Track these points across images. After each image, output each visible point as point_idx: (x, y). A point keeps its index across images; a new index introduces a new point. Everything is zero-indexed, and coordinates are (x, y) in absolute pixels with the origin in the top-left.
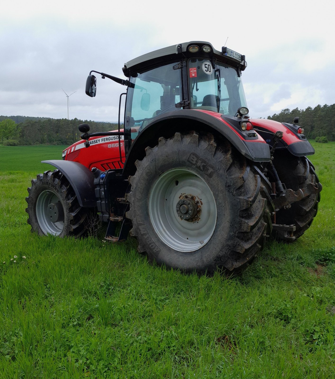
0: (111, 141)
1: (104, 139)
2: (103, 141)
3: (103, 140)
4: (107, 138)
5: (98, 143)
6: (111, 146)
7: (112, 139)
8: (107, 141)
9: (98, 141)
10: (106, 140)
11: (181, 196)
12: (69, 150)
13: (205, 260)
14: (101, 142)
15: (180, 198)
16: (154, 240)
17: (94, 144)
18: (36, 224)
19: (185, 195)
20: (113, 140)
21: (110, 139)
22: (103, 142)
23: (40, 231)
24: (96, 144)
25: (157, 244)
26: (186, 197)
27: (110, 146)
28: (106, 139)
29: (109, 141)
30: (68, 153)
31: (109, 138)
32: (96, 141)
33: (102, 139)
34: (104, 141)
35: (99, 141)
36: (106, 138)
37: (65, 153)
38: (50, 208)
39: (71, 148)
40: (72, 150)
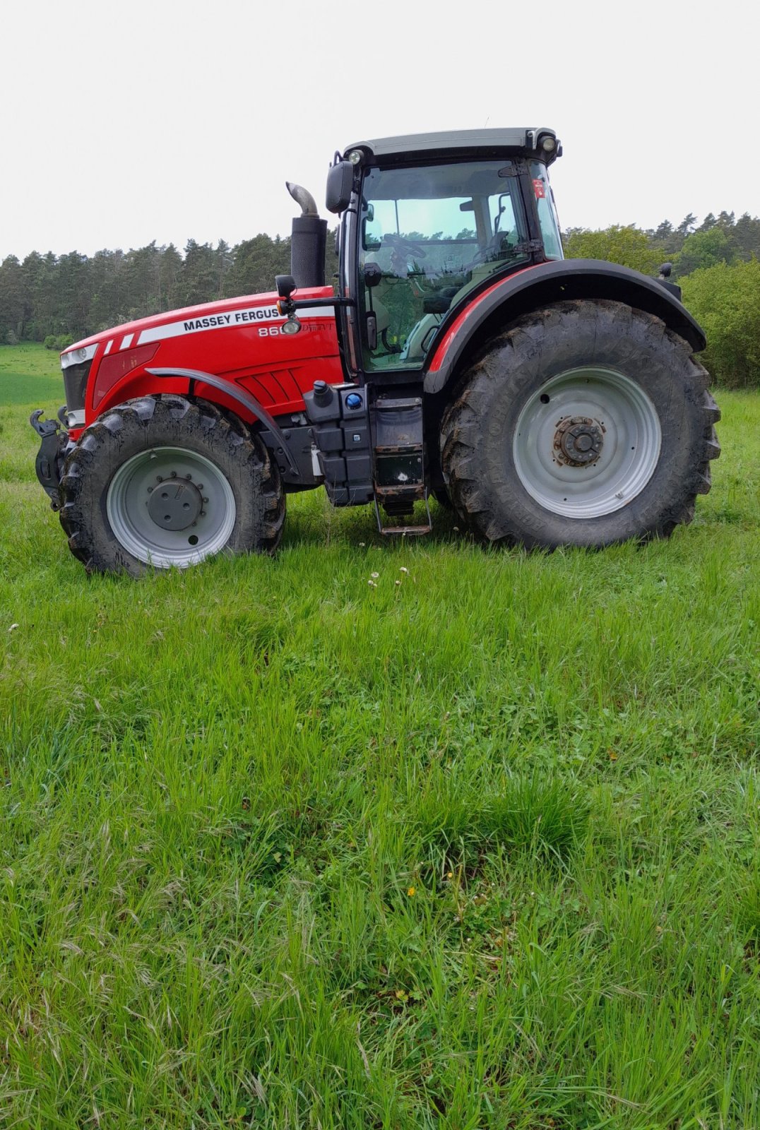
0: (264, 319)
1: (243, 314)
2: (241, 320)
3: (241, 316)
4: (253, 313)
5: (226, 324)
6: (268, 331)
7: (268, 315)
8: (253, 321)
9: (224, 319)
10: (248, 318)
11: (560, 422)
12: (110, 344)
13: (642, 520)
14: (233, 322)
15: (557, 426)
16: (529, 508)
17: (211, 327)
18: (112, 544)
19: (569, 419)
20: (270, 316)
21: (262, 315)
22: (241, 322)
23: (130, 561)
24: (218, 326)
25: (537, 515)
26: (573, 424)
27: (262, 333)
28: (248, 315)
29: (258, 320)
30: (107, 351)
31: (258, 312)
32: (216, 320)
33: (236, 315)
34: (244, 320)
35: (228, 319)
36: (250, 313)
37: (90, 353)
38: (165, 495)
39: (118, 338)
40: (126, 343)
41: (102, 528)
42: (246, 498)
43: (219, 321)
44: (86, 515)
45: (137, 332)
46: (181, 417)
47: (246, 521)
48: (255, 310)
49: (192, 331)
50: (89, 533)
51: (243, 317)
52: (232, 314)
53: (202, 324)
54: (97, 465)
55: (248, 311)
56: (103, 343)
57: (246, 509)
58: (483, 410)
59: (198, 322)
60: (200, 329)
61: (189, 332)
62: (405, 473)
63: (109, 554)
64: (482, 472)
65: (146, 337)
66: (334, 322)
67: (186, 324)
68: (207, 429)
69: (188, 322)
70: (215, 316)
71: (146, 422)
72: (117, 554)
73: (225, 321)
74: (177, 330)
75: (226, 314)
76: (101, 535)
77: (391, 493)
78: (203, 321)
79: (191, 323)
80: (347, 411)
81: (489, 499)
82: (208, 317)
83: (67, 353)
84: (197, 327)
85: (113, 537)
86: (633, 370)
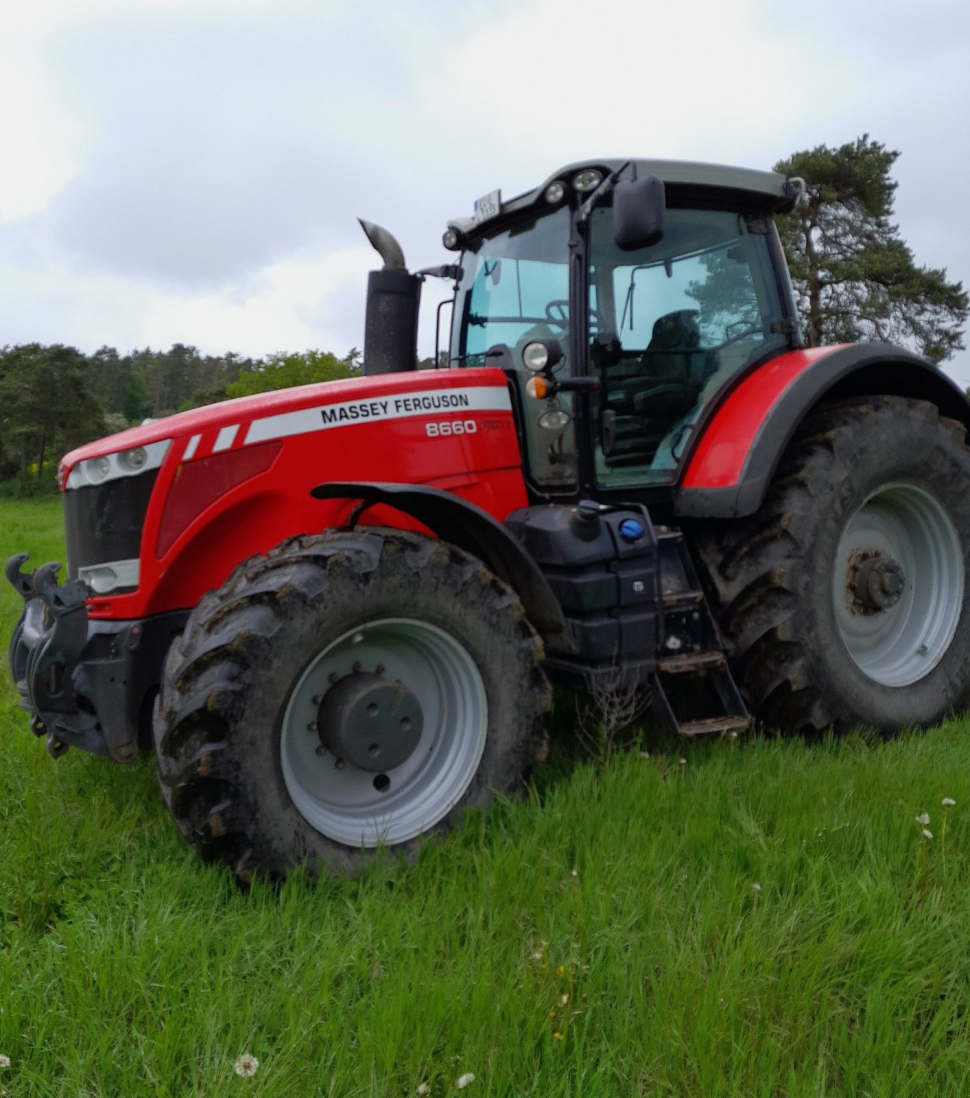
0: (433, 410)
1: (405, 401)
2: (402, 409)
3: (402, 404)
4: (418, 400)
5: (382, 416)
6: (438, 429)
7: (437, 404)
8: (418, 412)
9: (379, 406)
10: (412, 407)
11: (852, 556)
12: (195, 441)
14: (392, 413)
17: (361, 420)
19: (861, 552)
20: (439, 406)
21: (429, 404)
22: (403, 413)
24: (371, 418)
26: (864, 557)
27: (432, 429)
28: (411, 402)
29: (424, 411)
30: (189, 454)
31: (424, 399)
32: (369, 409)
33: (396, 402)
34: (407, 410)
35: (384, 408)
36: (414, 400)
37: (155, 457)
38: (372, 706)
39: (210, 431)
40: (225, 439)
41: (273, 785)
42: (507, 697)
43: (373, 410)
44: (248, 765)
45: (244, 420)
46: (422, 563)
47: (508, 737)
48: (420, 395)
49: (334, 424)
50: (251, 799)
51: (406, 405)
52: (390, 399)
53: (349, 414)
54: (276, 663)
55: (411, 396)
56: (179, 439)
57: (508, 716)
58: (808, 540)
59: (342, 409)
60: (345, 422)
61: (329, 425)
62: (678, 636)
63: (282, 834)
64: (809, 630)
65: (260, 432)
66: (511, 419)
67: (324, 413)
68: (460, 585)
69: (327, 409)
70: (368, 402)
71: (366, 577)
72: (296, 834)
73: (381, 410)
74: (309, 422)
75: (382, 399)
76: (271, 802)
77: (685, 668)
78: (350, 408)
79: (333, 412)
80: (623, 547)
81: (816, 670)
82: (357, 403)
83: (103, 456)
84: (341, 417)
85: (288, 802)
86: (940, 487)
